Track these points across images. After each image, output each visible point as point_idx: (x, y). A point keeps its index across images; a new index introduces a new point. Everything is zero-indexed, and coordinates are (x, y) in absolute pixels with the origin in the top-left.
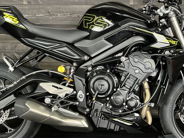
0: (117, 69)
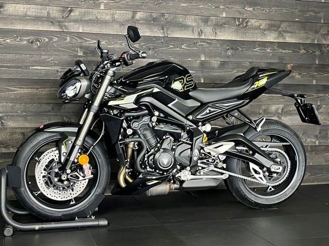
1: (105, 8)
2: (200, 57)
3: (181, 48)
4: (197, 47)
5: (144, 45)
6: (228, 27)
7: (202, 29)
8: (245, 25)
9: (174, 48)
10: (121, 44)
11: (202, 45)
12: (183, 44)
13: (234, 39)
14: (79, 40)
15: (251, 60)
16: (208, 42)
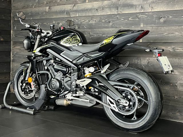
1: (88, 1)
2: (140, 25)
3: (129, 20)
4: (139, 18)
5: (107, 20)
6: (161, 2)
7: (142, 6)
9: (124, 20)
10: (95, 21)
11: (143, 17)
12: (130, 17)
13: (165, 10)
14: (77, 21)
16: (146, 15)
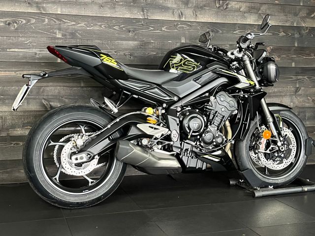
0: (206, 108)
2: (180, 39)
3: (162, 31)
4: (177, 30)
5: (124, 27)
6: (208, 9)
7: (182, 12)
8: (225, 7)
9: (154, 30)
10: (100, 26)
11: (183, 27)
12: (163, 27)
13: (214, 21)
14: (58, 22)
15: (231, 43)
16: (188, 25)
